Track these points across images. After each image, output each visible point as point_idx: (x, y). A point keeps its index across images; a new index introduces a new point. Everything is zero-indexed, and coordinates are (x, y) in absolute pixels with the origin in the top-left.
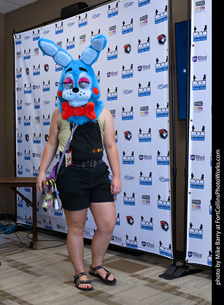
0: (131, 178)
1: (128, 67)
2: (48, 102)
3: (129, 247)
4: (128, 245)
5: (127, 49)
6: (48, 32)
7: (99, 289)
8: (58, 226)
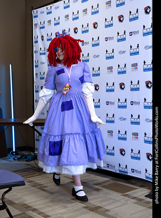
0: (124, 119)
1: (121, 33)
3: (121, 173)
4: (120, 171)
5: (121, 19)
6: (58, 7)
7: (98, 205)
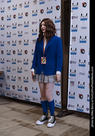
2: (3, 35)
6: (3, 1)
7: (28, 123)
8: (8, 94)
